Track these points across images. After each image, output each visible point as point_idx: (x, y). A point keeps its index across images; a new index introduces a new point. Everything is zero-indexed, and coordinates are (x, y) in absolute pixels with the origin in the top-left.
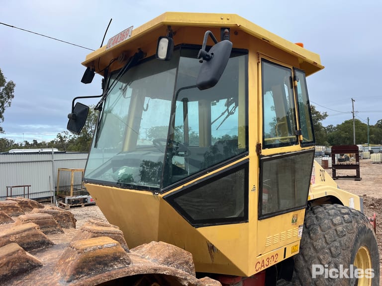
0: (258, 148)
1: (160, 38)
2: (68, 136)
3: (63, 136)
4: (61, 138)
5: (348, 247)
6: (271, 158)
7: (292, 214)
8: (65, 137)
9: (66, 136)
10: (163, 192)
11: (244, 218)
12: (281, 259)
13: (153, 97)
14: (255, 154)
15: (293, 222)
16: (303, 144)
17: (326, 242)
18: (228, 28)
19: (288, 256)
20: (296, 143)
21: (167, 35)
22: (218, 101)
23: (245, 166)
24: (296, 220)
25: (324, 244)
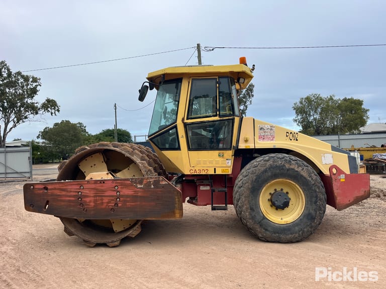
0: (183, 119)
7: (217, 152)
10: (149, 137)
11: (179, 149)
12: (211, 173)
14: (181, 122)
15: (220, 156)
19: (219, 173)
20: (216, 116)
23: (175, 128)
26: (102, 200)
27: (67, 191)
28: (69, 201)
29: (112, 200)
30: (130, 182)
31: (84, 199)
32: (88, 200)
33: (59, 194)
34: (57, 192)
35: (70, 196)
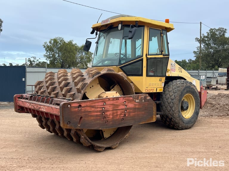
0: (146, 55)
1: (119, 24)
2: (36, 60)
3: (32, 61)
4: (30, 61)
5: (180, 91)
6: (151, 58)
7: (159, 78)
8: (33, 61)
9: (35, 60)
10: (119, 66)
11: (142, 75)
12: (155, 91)
13: (113, 38)
14: (145, 57)
15: (160, 80)
16: (164, 55)
17: (173, 89)
18: (138, 21)
19: (158, 91)
20: (161, 55)
21: (121, 23)
22: (139, 40)
23: (142, 60)
24: (161, 80)
25: (172, 90)
26: (117, 112)
27: (95, 108)
28: (97, 116)
29: (123, 112)
30: (132, 98)
31: (106, 113)
32: (108, 113)
33: (89, 110)
34: (88, 109)
35: (97, 112)
